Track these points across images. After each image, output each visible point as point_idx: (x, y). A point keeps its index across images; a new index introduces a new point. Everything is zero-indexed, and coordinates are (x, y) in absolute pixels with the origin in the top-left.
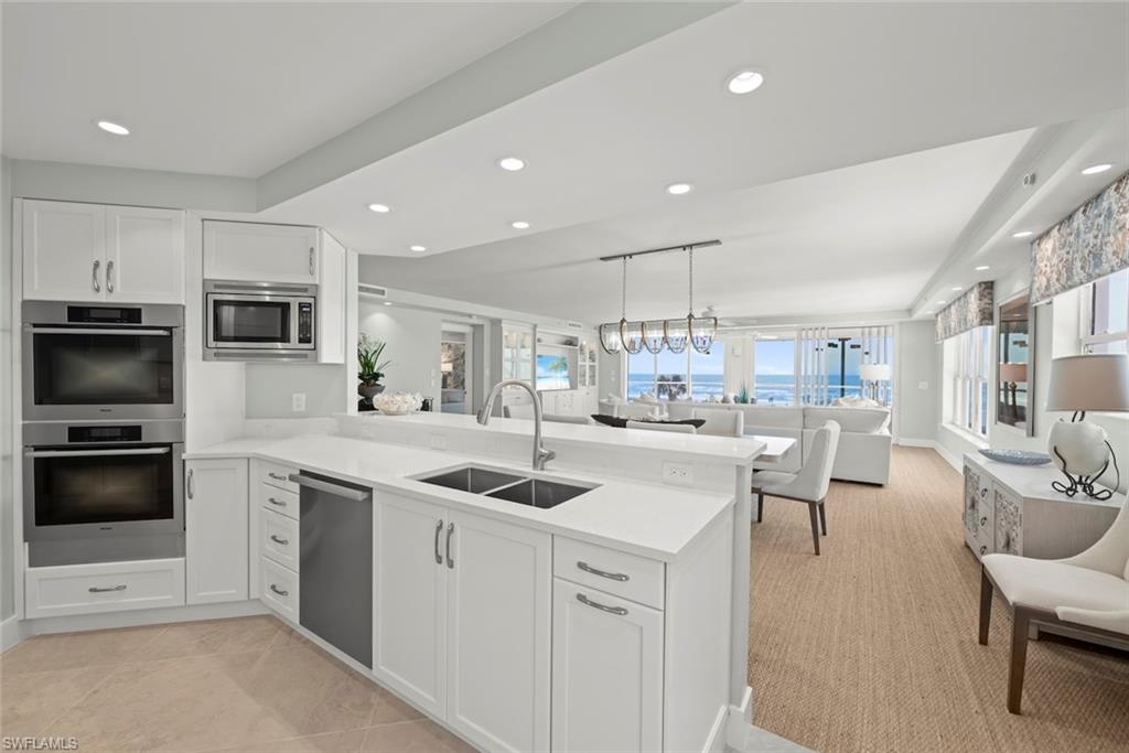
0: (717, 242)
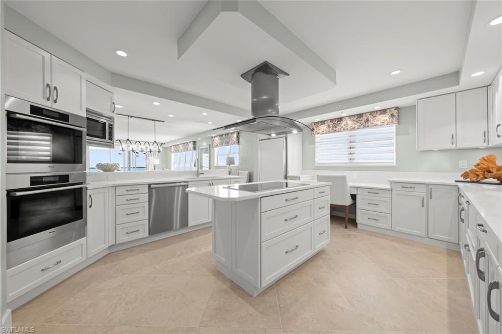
0: (164, 122)
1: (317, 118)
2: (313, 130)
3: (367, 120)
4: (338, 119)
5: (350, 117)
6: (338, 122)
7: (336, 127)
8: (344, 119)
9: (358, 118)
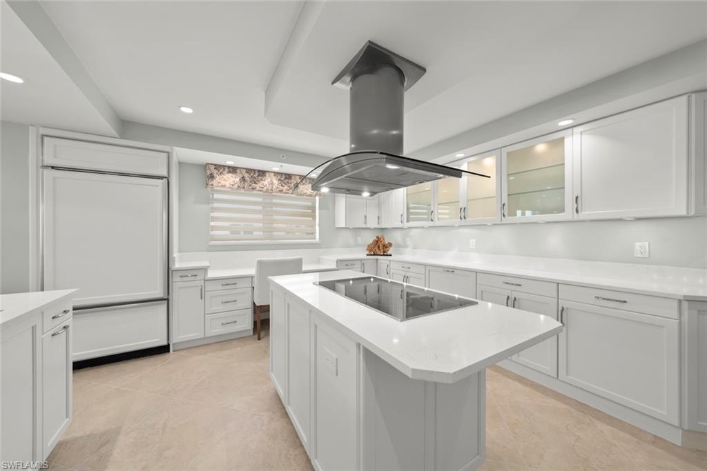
1: (231, 161)
2: (212, 177)
3: (296, 186)
4: (259, 171)
5: (276, 174)
6: (259, 176)
7: (255, 183)
8: (267, 174)
9: (286, 178)
